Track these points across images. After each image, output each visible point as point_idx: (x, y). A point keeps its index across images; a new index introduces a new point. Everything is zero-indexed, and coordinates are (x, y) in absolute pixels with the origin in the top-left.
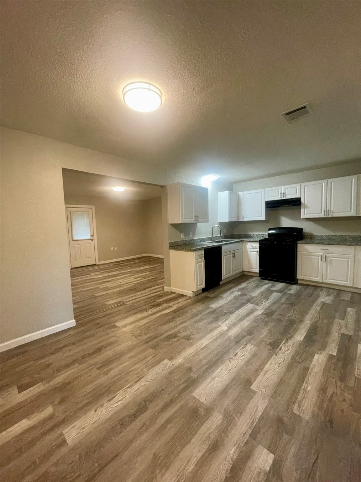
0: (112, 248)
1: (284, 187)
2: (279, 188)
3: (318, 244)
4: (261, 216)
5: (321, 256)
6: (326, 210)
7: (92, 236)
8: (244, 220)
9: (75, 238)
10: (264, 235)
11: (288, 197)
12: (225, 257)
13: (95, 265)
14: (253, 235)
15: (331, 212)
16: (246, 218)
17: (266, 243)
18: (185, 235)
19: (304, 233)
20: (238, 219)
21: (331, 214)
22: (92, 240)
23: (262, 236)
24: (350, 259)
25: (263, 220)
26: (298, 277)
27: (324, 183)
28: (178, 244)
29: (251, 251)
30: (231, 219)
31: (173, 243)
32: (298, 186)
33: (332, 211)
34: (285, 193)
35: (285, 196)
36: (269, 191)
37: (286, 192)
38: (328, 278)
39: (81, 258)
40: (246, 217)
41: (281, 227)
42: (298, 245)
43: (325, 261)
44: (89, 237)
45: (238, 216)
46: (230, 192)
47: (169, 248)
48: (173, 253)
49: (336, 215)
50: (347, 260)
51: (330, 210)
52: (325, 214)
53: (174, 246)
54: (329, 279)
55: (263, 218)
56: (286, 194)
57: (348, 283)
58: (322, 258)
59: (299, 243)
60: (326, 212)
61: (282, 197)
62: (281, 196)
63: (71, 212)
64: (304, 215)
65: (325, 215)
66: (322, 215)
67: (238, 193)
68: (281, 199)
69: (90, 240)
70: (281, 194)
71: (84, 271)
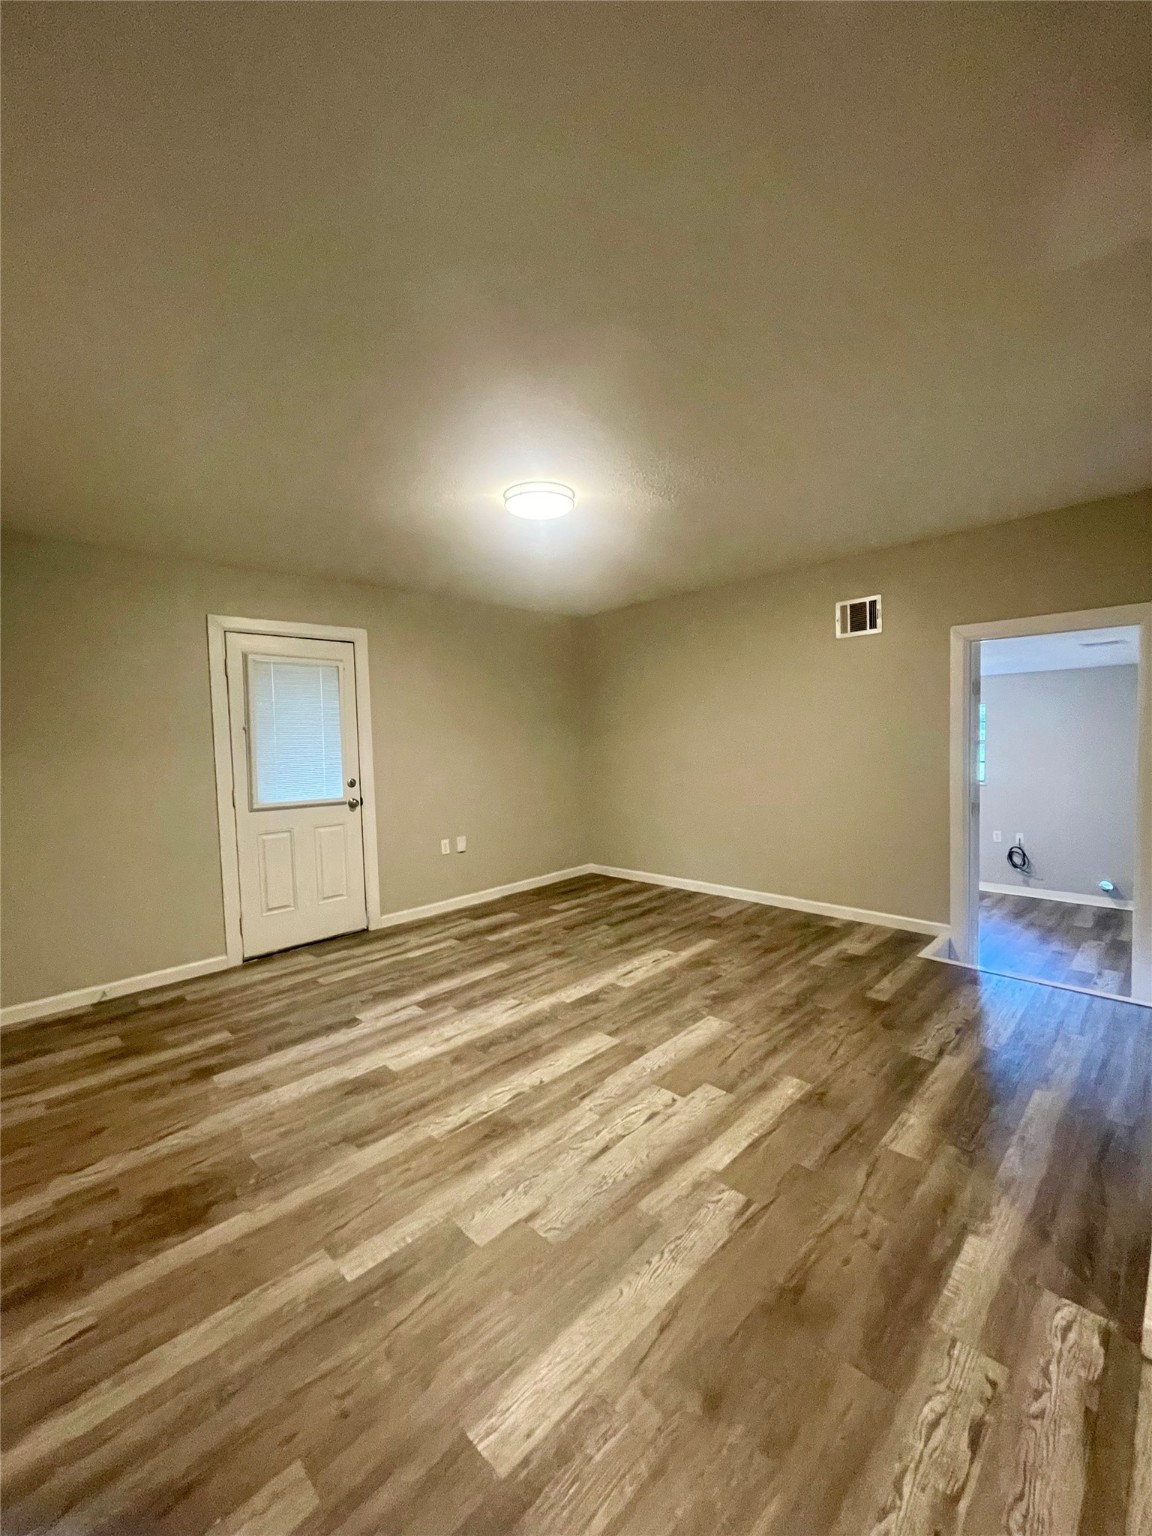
0: (447, 841)
7: (352, 784)
9: (264, 798)
13: (360, 936)
22: (353, 806)
39: (296, 904)
44: (340, 792)
63: (245, 657)
69: (343, 803)
71: (314, 981)
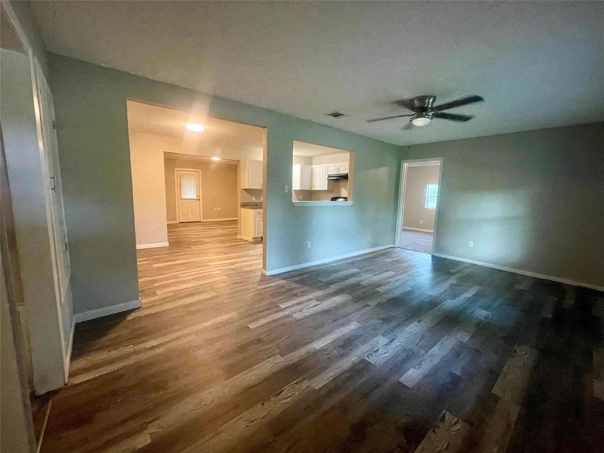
0: (216, 208)
1: (339, 164)
2: (337, 164)
4: (325, 187)
7: (198, 196)
9: (184, 197)
13: (199, 222)
18: (256, 198)
20: (311, 188)
22: (198, 200)
25: (326, 190)
28: (249, 205)
30: (302, 188)
31: (244, 203)
32: (347, 164)
34: (339, 169)
35: (340, 171)
36: (331, 166)
40: (316, 187)
44: (195, 197)
45: (311, 186)
47: (241, 207)
48: (243, 210)
53: (244, 205)
55: (326, 188)
61: (337, 172)
63: (180, 174)
67: (312, 166)
69: (196, 199)
70: (337, 170)
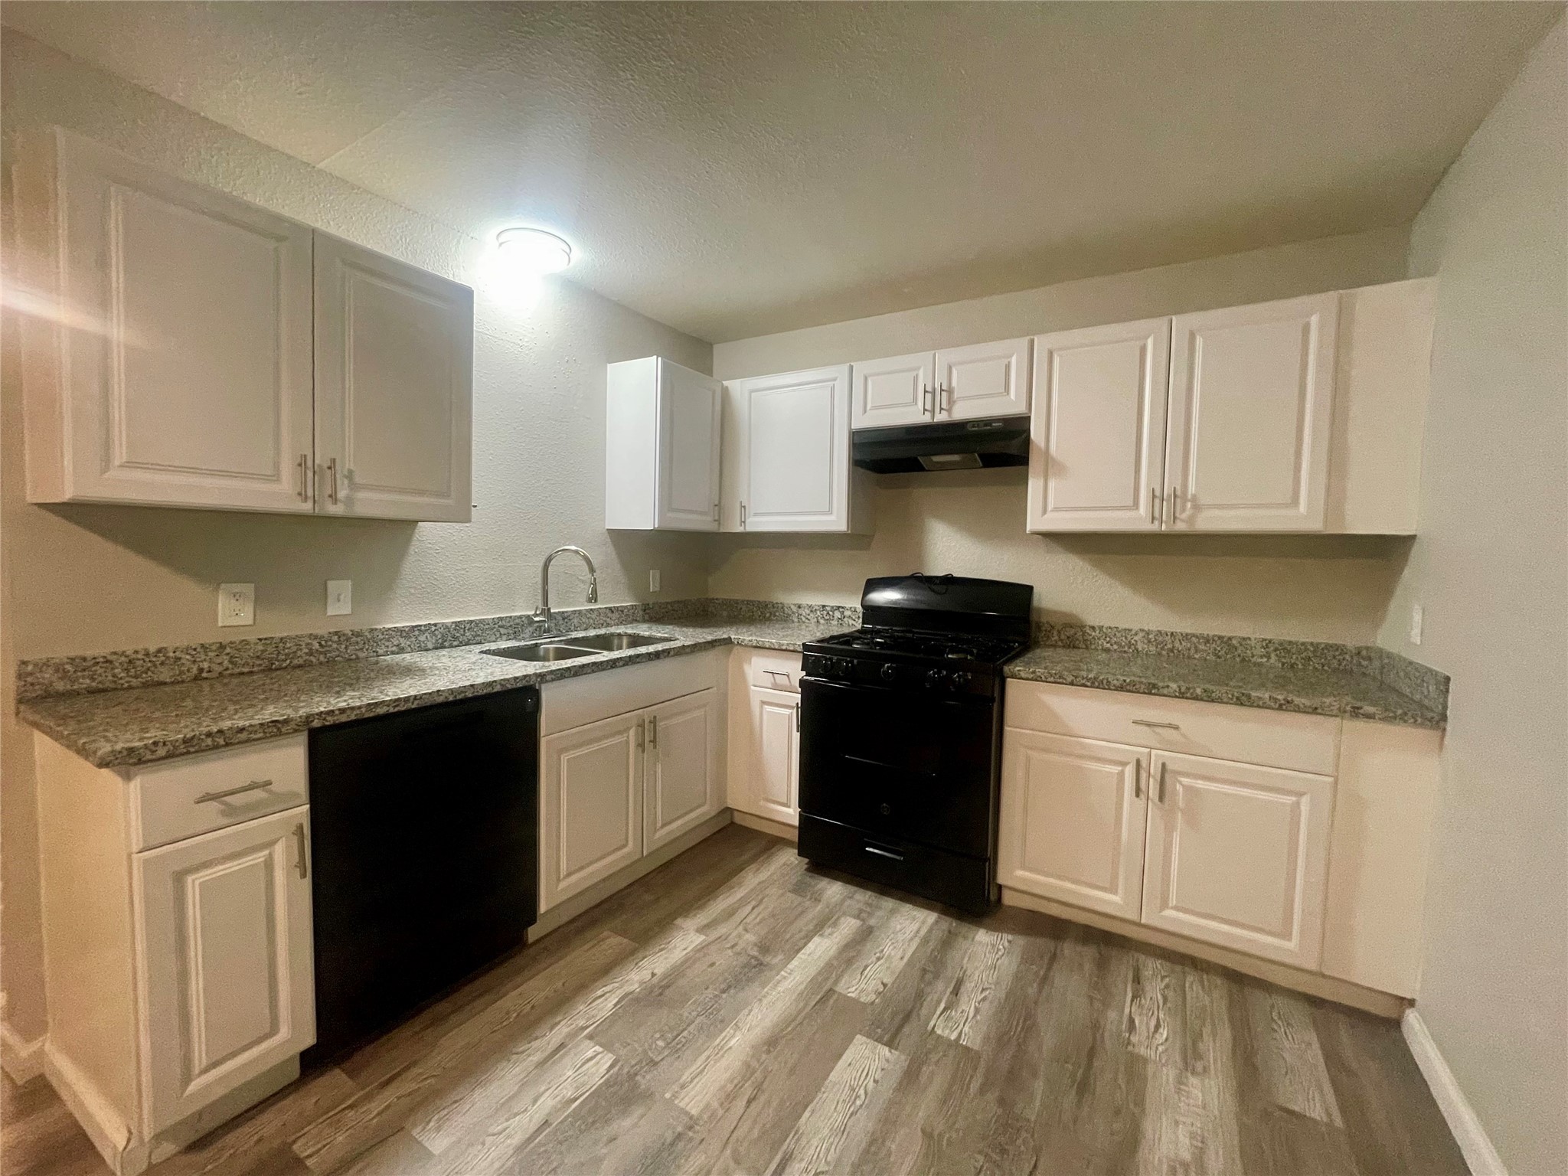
1: (943, 357)
2: (922, 359)
3: (1121, 688)
4: (830, 512)
5: (1138, 762)
6: (1158, 493)
8: (750, 528)
10: (847, 613)
11: (964, 411)
12: (564, 758)
14: (794, 609)
15: (1189, 505)
16: (757, 519)
17: (839, 661)
19: (1039, 610)
20: (719, 523)
21: (1184, 516)
23: (837, 614)
24: (1305, 801)
26: (1002, 878)
27: (1150, 334)
29: (763, 703)
30: (670, 514)
32: (1014, 352)
33: (1194, 497)
34: (950, 392)
35: (951, 402)
36: (870, 376)
37: (954, 383)
38: (1173, 902)
40: (756, 515)
41: (928, 574)
42: (1012, 685)
43: (1161, 798)
45: (719, 505)
46: (663, 363)
49: (1211, 521)
50: (1290, 800)
51: (1179, 493)
52: (1157, 515)
54: (1177, 908)
55: (836, 520)
56: (956, 395)
57: (1292, 945)
58: (1144, 775)
59: (1014, 676)
60: (1157, 501)
61: (933, 412)
62: (928, 407)
64: (1045, 511)
65: (1153, 518)
66: (1138, 520)
67: (726, 383)
68: (926, 419)
70: (929, 396)
